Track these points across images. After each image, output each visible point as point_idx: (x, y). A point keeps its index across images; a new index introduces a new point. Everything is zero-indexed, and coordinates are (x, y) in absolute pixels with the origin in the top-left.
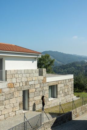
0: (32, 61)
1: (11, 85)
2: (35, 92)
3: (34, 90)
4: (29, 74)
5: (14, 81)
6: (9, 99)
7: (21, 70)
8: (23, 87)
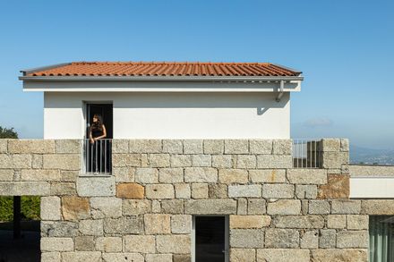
0: (256, 109)
1: (129, 189)
2: (269, 231)
3: (263, 221)
4: (230, 157)
5: (146, 175)
6: (121, 235)
7: (182, 141)
8: (191, 201)
